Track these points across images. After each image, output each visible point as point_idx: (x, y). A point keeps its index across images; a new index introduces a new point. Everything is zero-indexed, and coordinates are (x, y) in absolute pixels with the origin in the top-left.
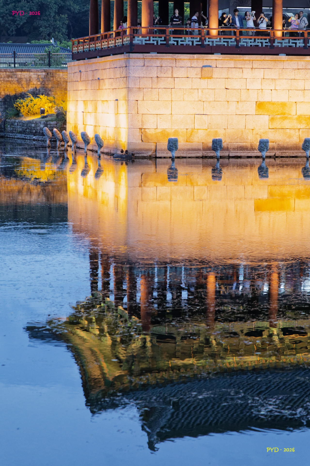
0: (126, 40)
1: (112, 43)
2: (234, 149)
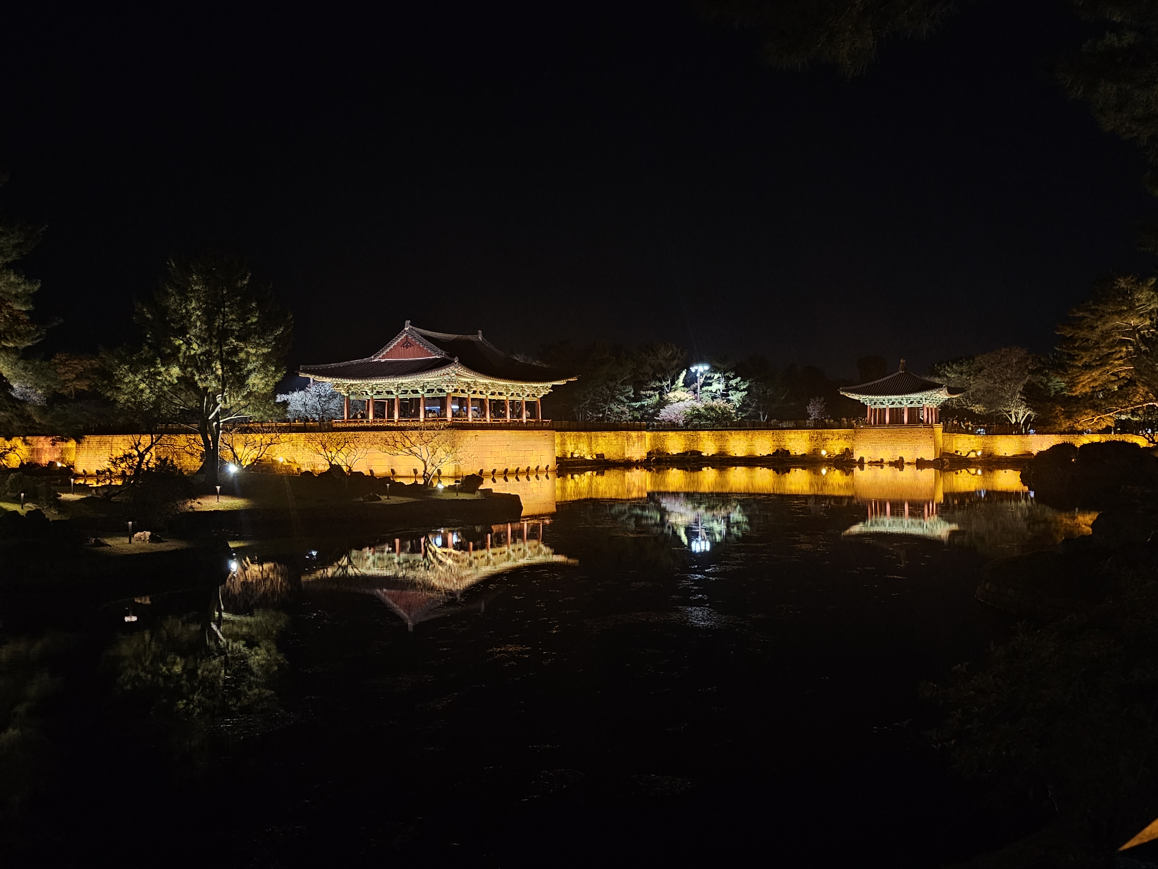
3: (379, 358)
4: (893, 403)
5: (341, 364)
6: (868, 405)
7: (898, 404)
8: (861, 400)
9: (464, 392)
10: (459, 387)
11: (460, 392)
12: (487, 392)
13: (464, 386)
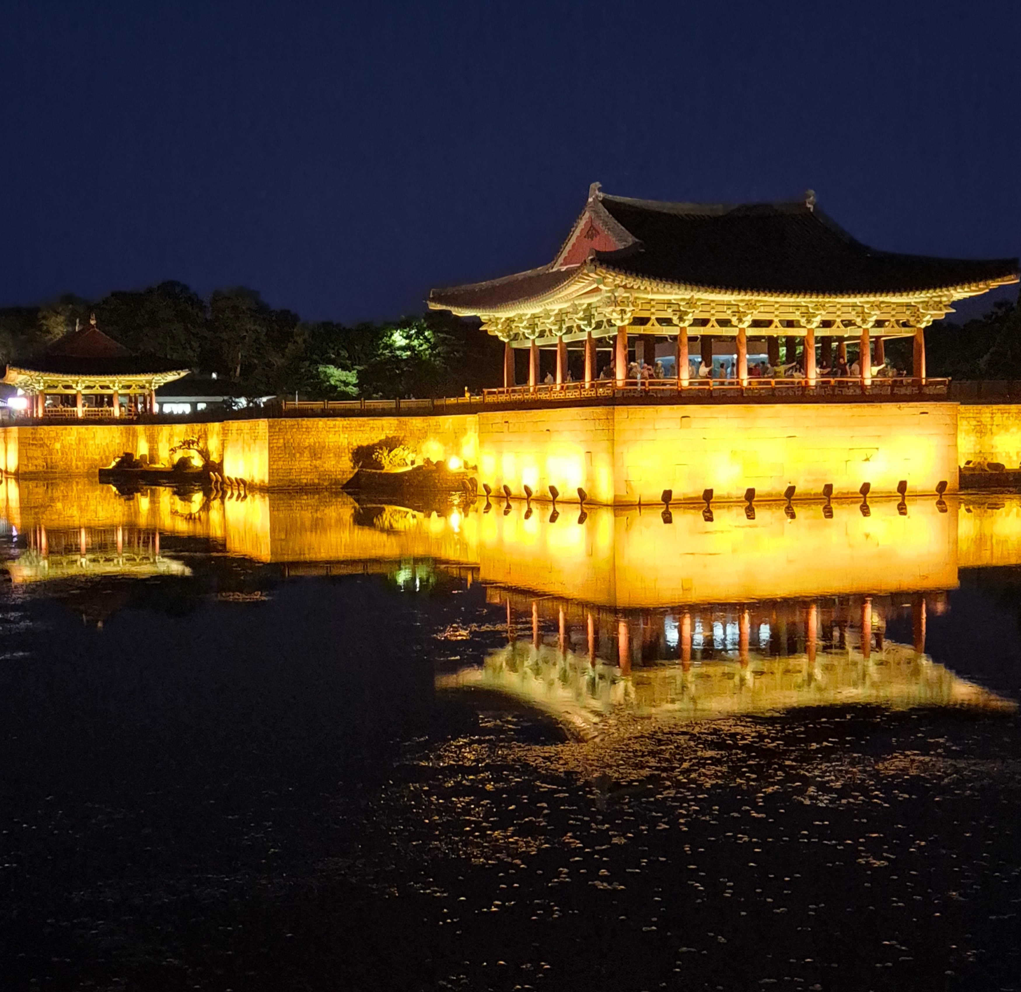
3: (559, 267)
5: (497, 282)
9: (668, 322)
10: (653, 314)
11: (656, 323)
12: (740, 320)
13: (670, 310)
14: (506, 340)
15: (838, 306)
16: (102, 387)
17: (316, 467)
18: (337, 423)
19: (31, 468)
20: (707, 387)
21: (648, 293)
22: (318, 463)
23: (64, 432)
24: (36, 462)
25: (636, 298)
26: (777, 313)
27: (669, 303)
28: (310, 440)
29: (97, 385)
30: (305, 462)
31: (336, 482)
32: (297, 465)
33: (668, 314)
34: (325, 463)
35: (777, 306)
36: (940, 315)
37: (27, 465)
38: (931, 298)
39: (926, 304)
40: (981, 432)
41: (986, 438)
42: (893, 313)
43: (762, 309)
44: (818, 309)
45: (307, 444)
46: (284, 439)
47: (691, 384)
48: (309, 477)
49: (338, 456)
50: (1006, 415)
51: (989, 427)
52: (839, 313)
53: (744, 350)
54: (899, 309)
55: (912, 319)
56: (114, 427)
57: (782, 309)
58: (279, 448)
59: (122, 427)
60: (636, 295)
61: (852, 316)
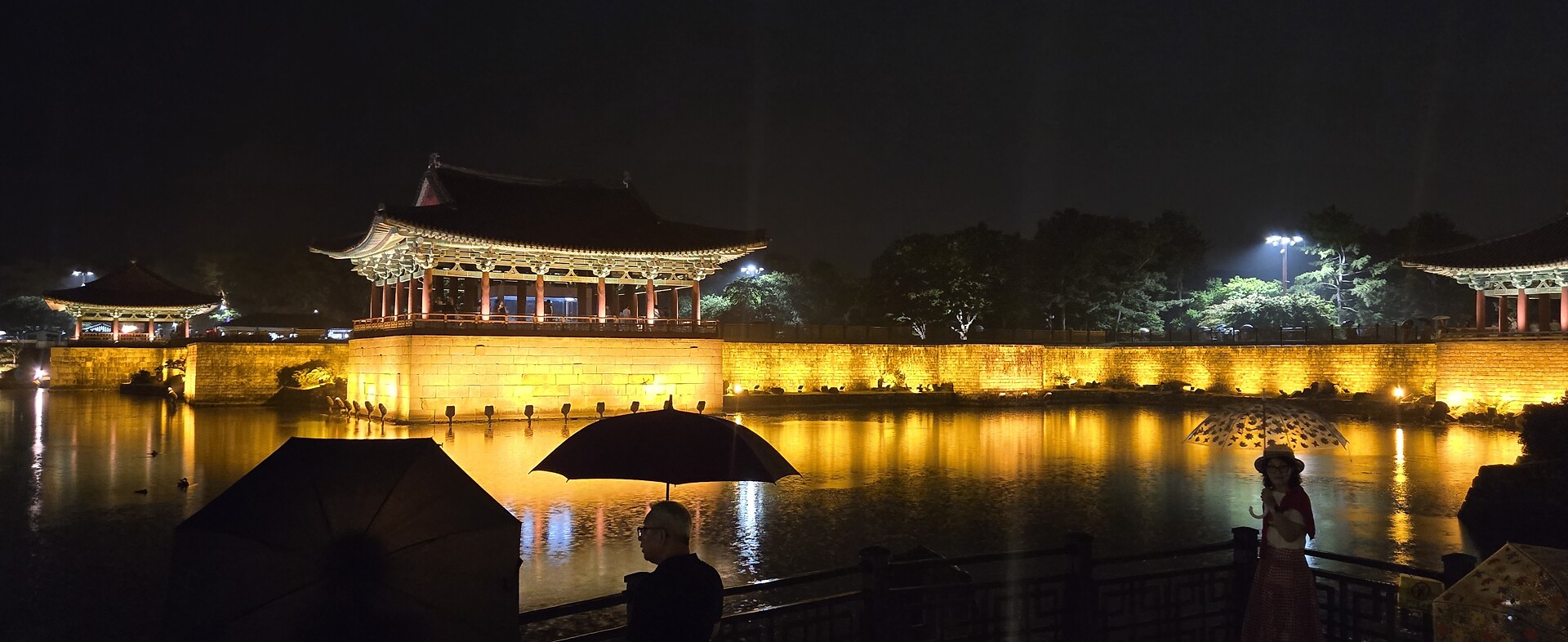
0: (409, 324)
1: (394, 326)
2: (503, 414)
4: (1535, 284)
6: (1477, 288)
7: (1547, 286)
8: (1455, 277)
9: (472, 268)
10: (458, 260)
11: (460, 268)
12: (538, 269)
13: (473, 258)
14: (373, 280)
15: (626, 261)
16: (138, 316)
17: (242, 383)
18: (265, 347)
19: (61, 383)
20: (503, 322)
21: (449, 243)
22: (245, 380)
23: (96, 353)
24: (67, 378)
25: (438, 246)
26: (571, 264)
27: (473, 253)
28: (235, 361)
29: (134, 314)
30: (233, 379)
31: (262, 397)
32: (224, 382)
33: (472, 260)
34: (251, 380)
35: (572, 258)
36: (711, 271)
37: (57, 381)
38: (703, 257)
39: (699, 263)
40: (770, 364)
41: (775, 369)
42: (674, 268)
43: (558, 260)
44: (605, 263)
45: (234, 365)
46: (212, 360)
47: (491, 319)
48: (235, 393)
49: (264, 375)
50: (791, 351)
51: (777, 360)
52: (626, 266)
53: (541, 293)
54: (679, 266)
55: (690, 274)
56: (145, 350)
57: (576, 261)
58: (206, 367)
59: (153, 350)
60: (437, 244)
61: (638, 269)
